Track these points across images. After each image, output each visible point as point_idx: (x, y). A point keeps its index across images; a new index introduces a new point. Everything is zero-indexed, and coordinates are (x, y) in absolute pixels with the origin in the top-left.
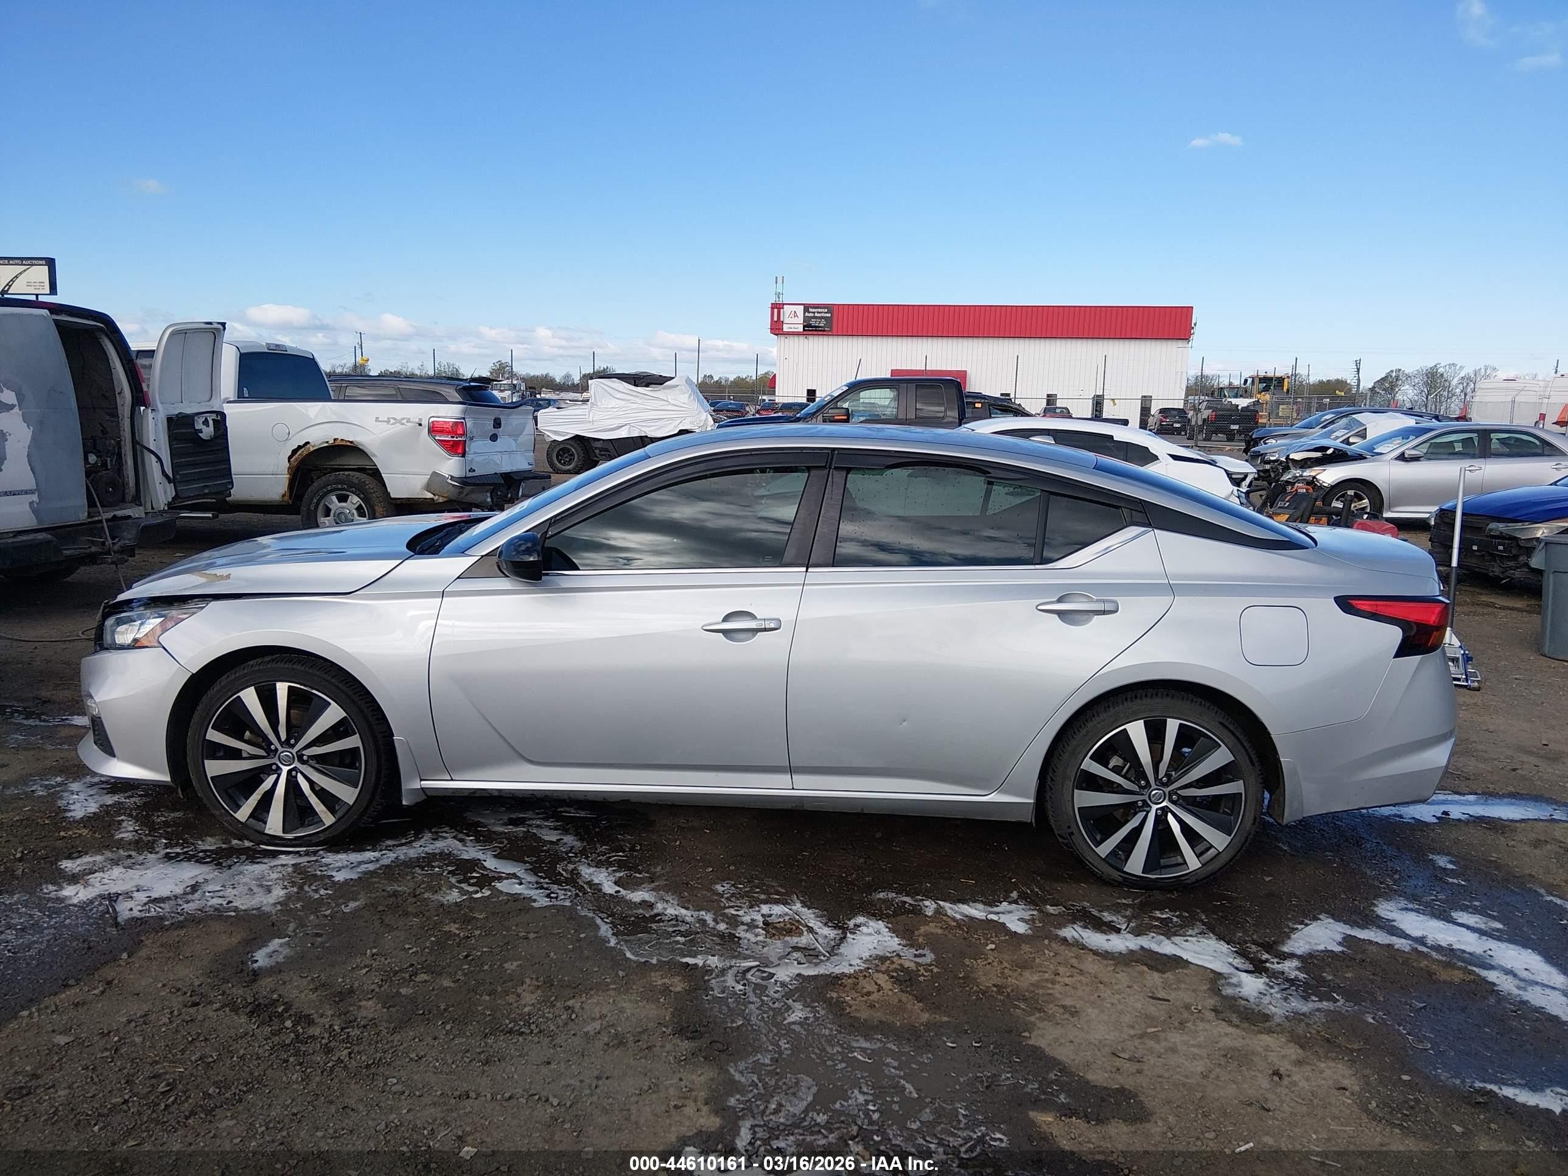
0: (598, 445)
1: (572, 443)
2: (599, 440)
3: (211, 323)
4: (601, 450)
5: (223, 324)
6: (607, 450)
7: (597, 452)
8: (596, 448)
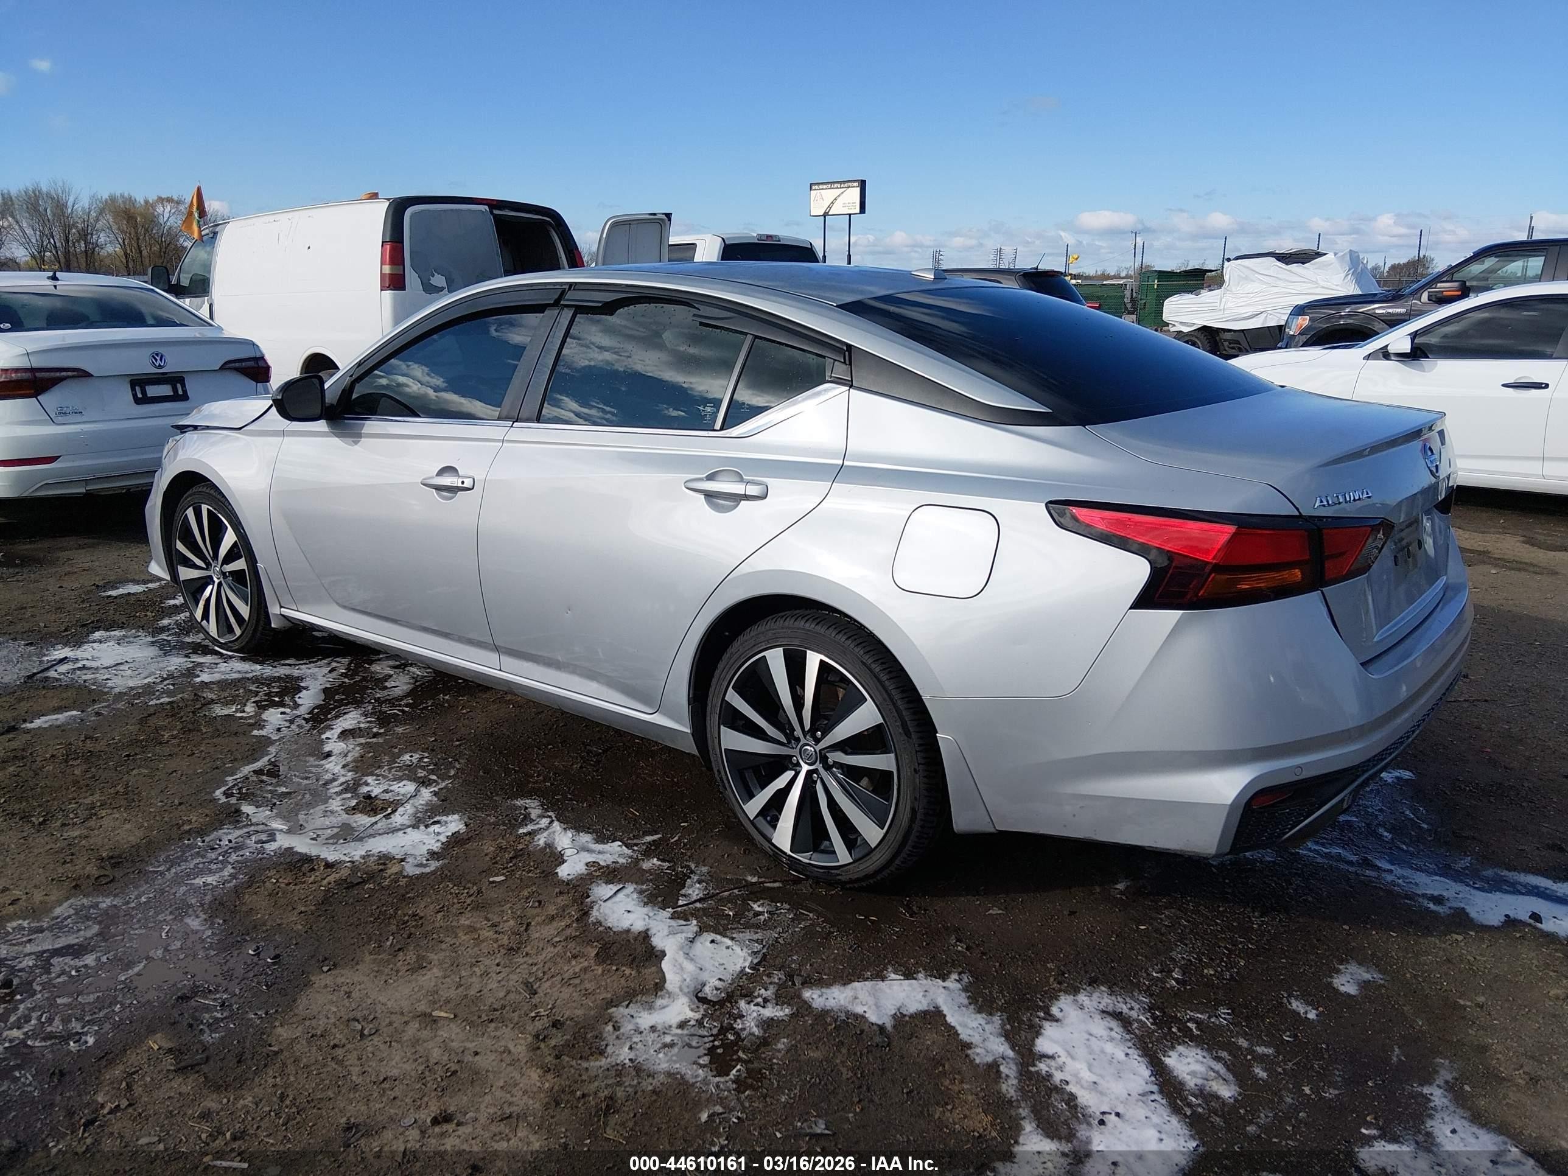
0: (1228, 336)
1: (1199, 334)
2: (1229, 331)
3: (655, 214)
4: (1231, 342)
5: (669, 216)
6: (1238, 343)
7: (1226, 344)
8: (1225, 340)
